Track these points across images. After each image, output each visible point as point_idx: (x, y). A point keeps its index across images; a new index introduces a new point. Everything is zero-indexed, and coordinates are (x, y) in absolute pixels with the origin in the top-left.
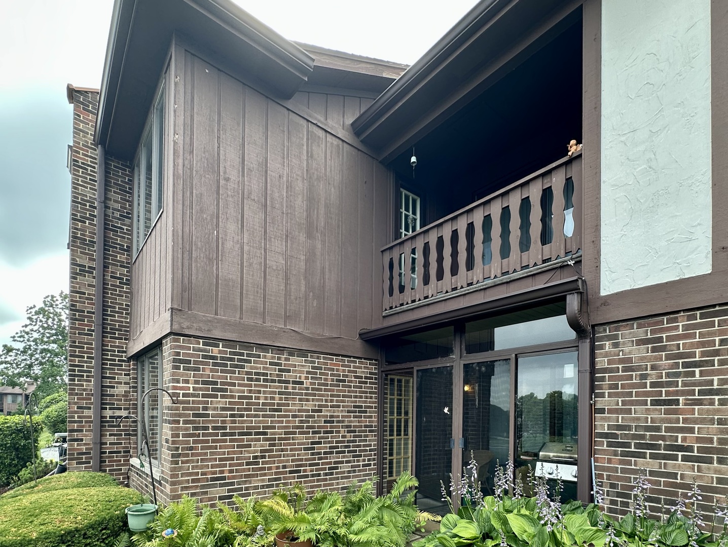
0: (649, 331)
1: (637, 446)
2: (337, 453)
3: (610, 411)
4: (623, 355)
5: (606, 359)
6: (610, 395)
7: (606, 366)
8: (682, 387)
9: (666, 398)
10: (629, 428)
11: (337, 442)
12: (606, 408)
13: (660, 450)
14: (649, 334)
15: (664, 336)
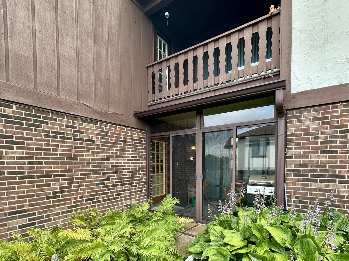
0: (320, 113)
1: (312, 176)
2: (121, 185)
3: (296, 157)
4: (304, 127)
5: (294, 129)
6: (296, 149)
7: (294, 133)
8: (339, 144)
9: (330, 150)
10: (307, 166)
11: (121, 179)
12: (293, 155)
13: (325, 178)
14: (320, 115)
15: (329, 116)
